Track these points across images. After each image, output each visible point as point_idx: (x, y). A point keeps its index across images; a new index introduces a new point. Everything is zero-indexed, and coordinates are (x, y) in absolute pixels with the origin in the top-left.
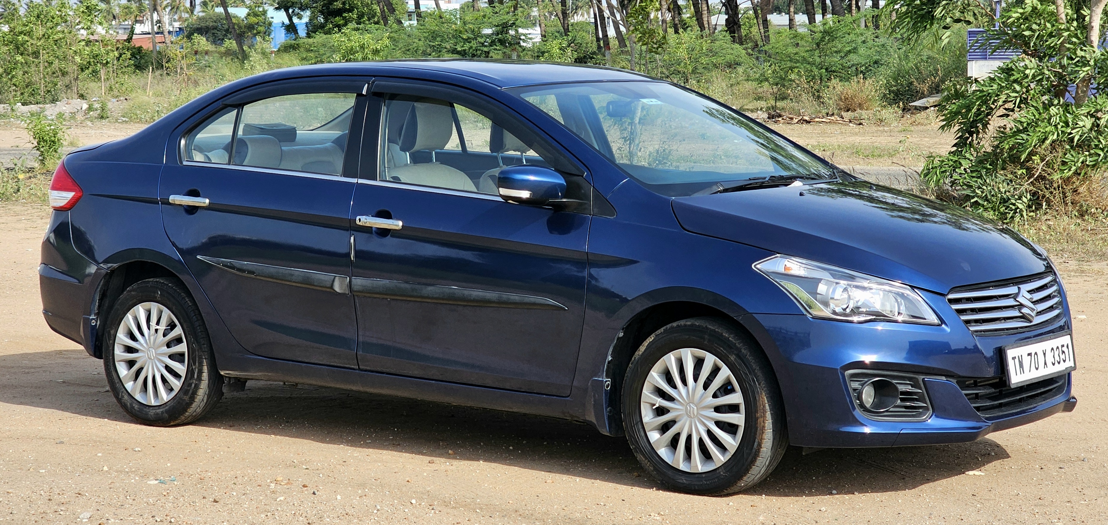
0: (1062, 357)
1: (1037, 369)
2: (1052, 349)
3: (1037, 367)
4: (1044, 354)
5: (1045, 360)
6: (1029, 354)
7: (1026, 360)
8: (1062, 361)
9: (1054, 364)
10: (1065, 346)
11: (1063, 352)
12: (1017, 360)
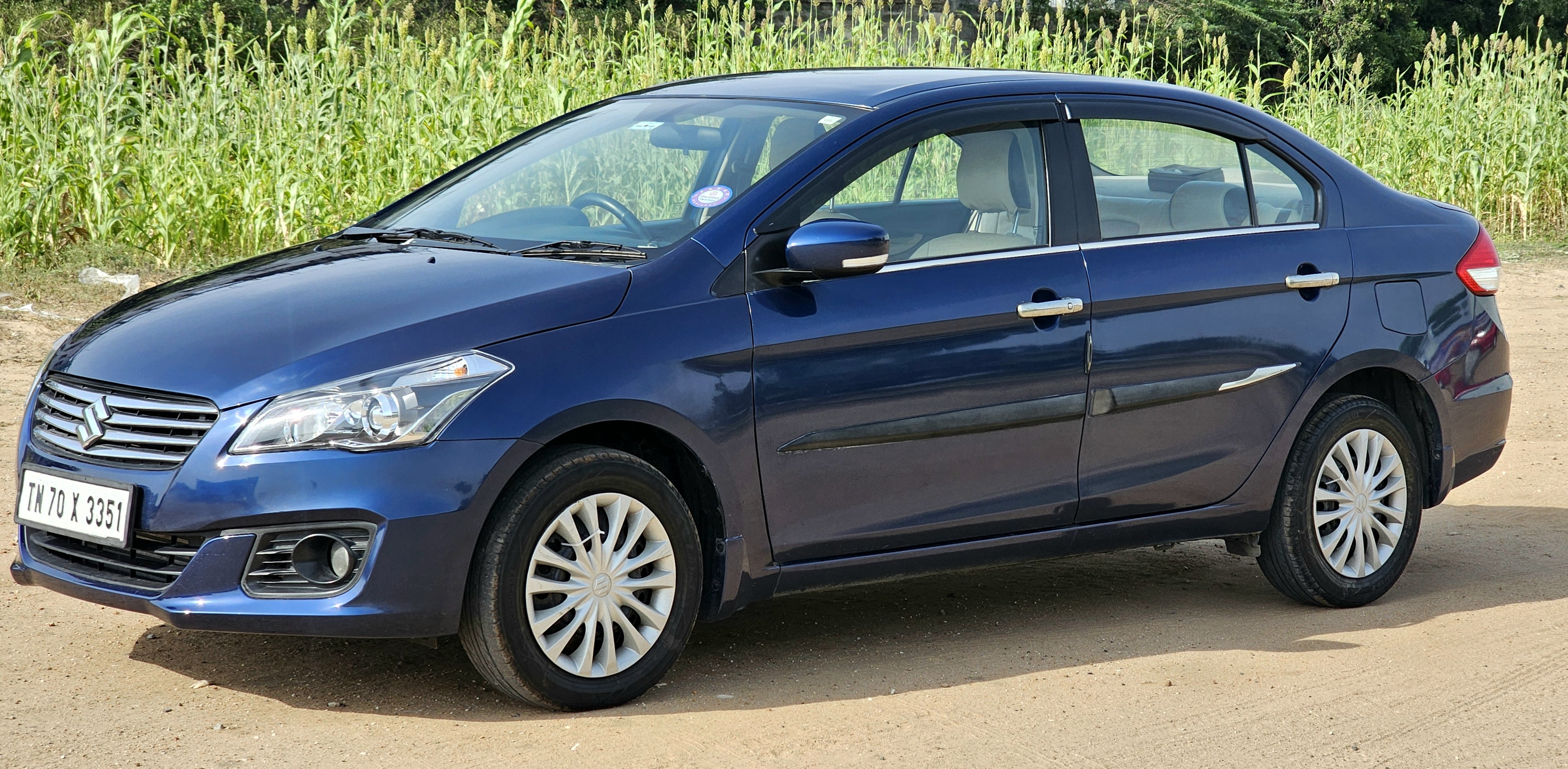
0: (107, 518)
1: (60, 515)
2: (90, 499)
3: (60, 511)
4: (76, 500)
5: (75, 509)
6: (53, 489)
7: (47, 496)
8: (104, 524)
9: (89, 522)
10: (116, 504)
11: (109, 512)
12: (35, 490)
